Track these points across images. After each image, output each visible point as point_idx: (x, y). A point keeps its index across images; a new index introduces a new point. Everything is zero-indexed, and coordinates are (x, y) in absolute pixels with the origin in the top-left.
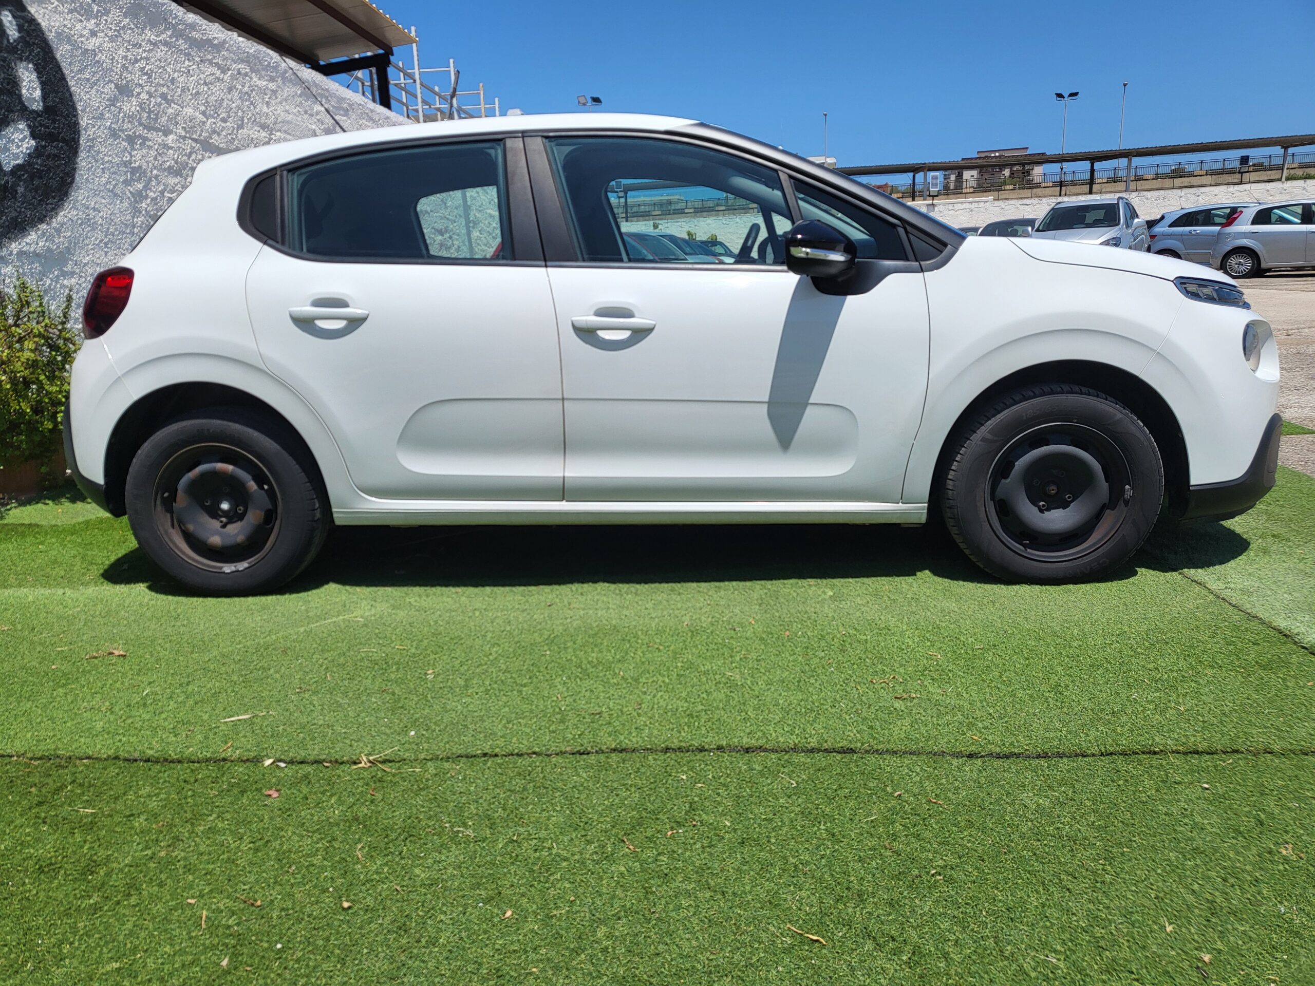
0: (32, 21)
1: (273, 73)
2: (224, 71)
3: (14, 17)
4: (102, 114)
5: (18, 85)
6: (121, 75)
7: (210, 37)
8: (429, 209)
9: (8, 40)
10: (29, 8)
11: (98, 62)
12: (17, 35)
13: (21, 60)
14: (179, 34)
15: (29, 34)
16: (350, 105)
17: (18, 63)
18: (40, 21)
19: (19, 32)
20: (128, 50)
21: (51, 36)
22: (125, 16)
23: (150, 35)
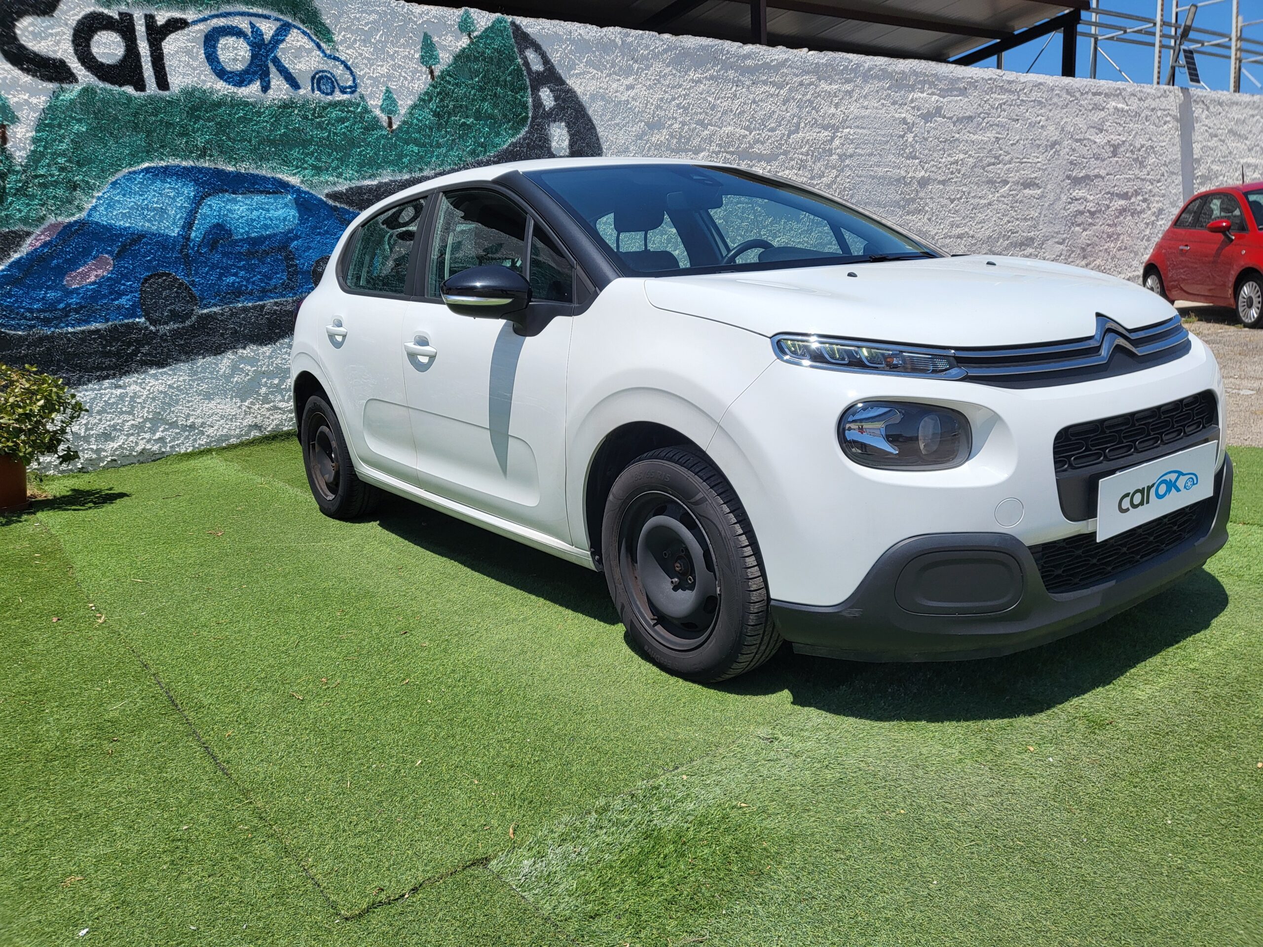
0: (570, 92)
1: (849, 75)
2: (781, 87)
3: (551, 91)
4: (628, 148)
5: (548, 140)
6: (654, 113)
7: (768, 60)
8: (1103, 173)
9: (544, 109)
10: (568, 81)
11: (630, 108)
12: (553, 103)
13: (555, 121)
14: (727, 66)
15: (564, 101)
16: (969, 83)
17: (551, 124)
18: (576, 89)
19: (555, 101)
20: (666, 92)
21: (584, 99)
22: (668, 66)
23: (693, 75)
